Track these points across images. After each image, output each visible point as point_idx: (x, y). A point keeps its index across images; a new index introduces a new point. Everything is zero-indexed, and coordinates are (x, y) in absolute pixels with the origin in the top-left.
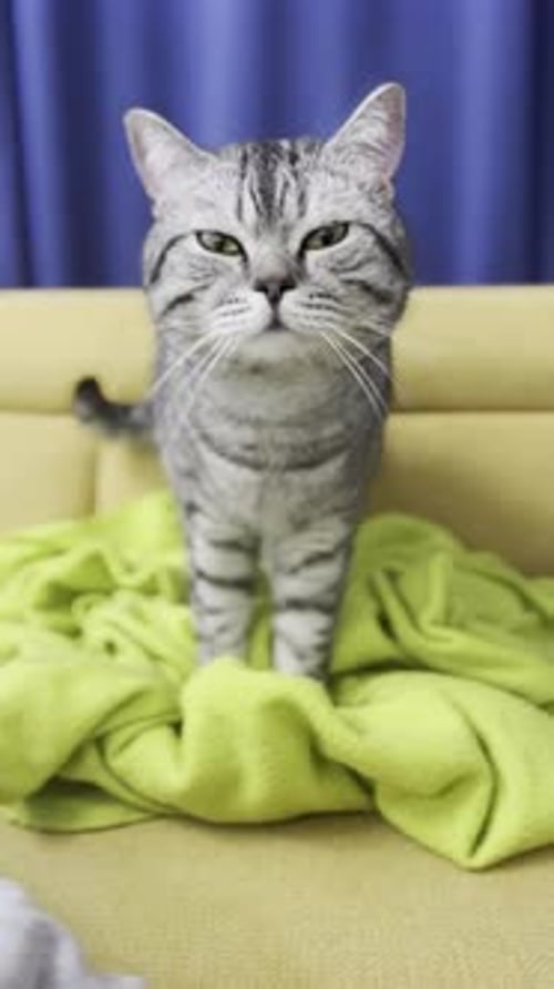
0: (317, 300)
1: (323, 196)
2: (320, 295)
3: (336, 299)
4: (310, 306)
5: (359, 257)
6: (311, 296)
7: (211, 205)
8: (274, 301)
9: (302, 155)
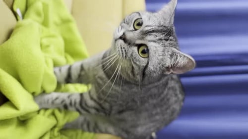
0: (123, 50)
1: (155, 47)
2: (125, 51)
3: (126, 56)
4: (121, 48)
5: (137, 63)
6: (124, 48)
7: (149, 19)
8: (121, 38)
9: (168, 42)
